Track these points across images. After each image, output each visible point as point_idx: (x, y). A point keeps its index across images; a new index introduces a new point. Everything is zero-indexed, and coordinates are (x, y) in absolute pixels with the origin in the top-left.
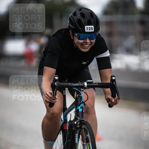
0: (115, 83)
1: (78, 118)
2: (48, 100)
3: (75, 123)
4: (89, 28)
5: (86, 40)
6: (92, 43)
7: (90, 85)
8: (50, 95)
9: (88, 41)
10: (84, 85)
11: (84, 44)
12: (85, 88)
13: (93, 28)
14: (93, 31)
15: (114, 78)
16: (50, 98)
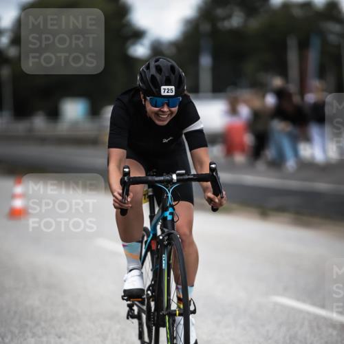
0: (217, 174)
1: (166, 230)
2: (117, 205)
3: (161, 238)
4: (167, 90)
5: (163, 108)
6: (172, 113)
7: (181, 177)
8: (120, 198)
9: (166, 109)
10: (172, 179)
11: (160, 113)
12: (175, 183)
13: (174, 90)
14: (173, 94)
15: (213, 166)
16: (120, 201)
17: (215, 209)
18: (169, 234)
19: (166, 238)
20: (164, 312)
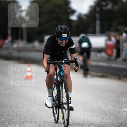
1: (61, 78)
2: (46, 70)
5: (63, 41)
17: (76, 71)
18: (62, 79)
19: (61, 80)
20: (61, 103)
